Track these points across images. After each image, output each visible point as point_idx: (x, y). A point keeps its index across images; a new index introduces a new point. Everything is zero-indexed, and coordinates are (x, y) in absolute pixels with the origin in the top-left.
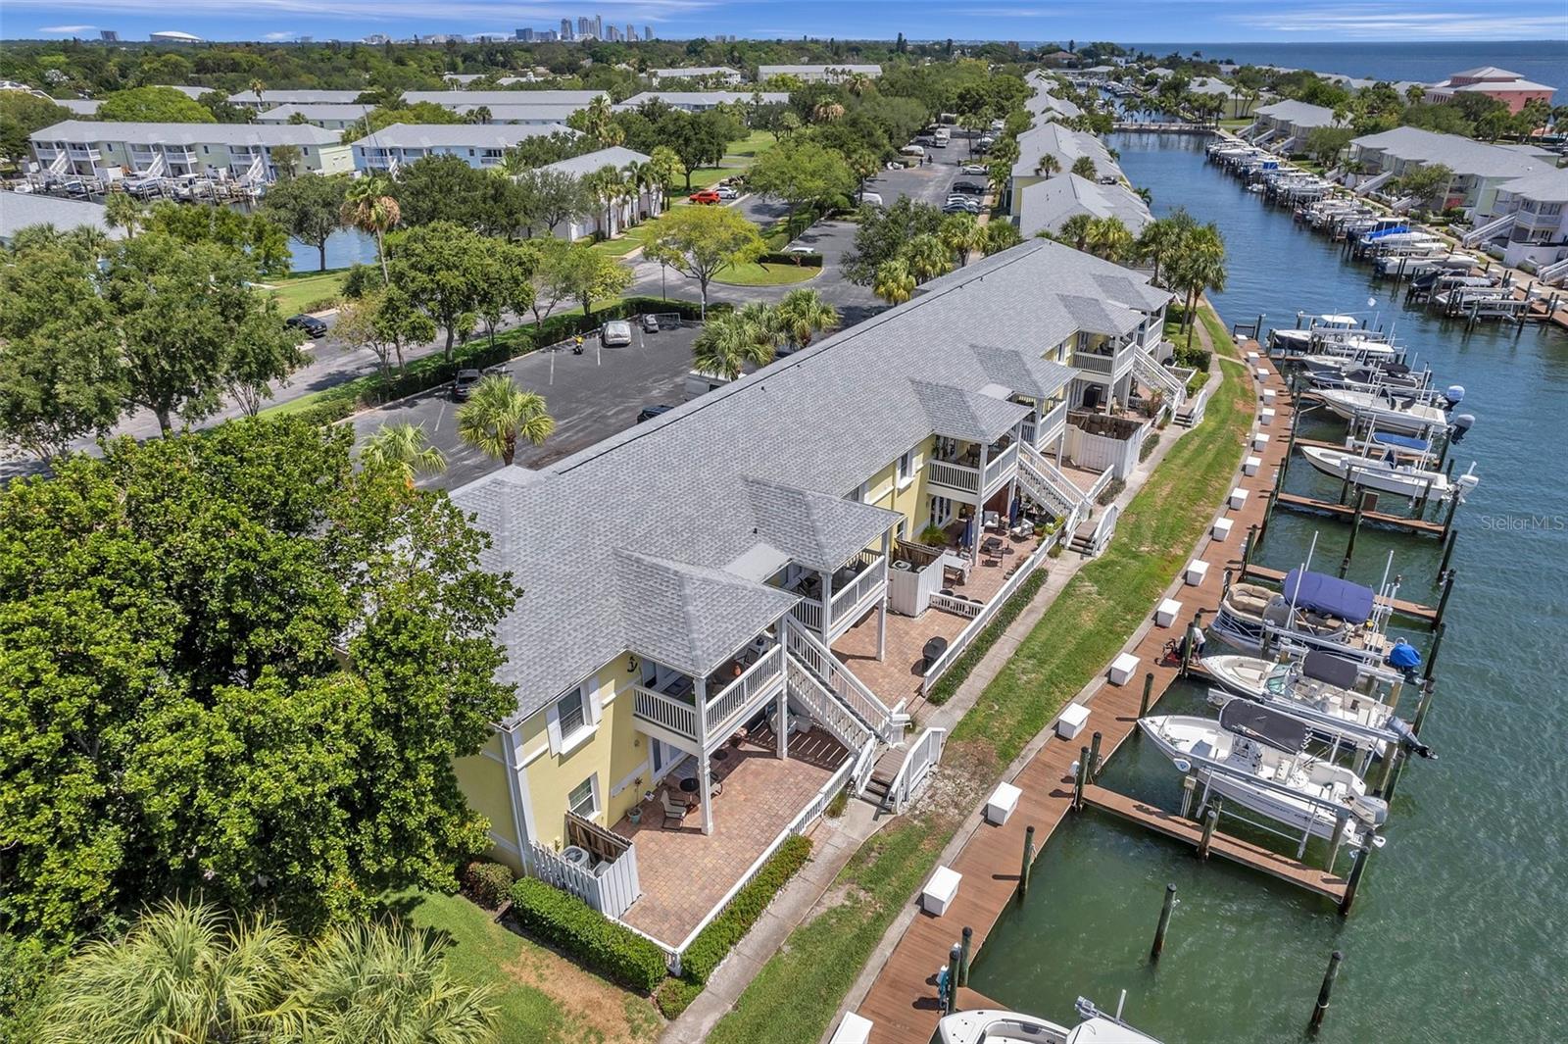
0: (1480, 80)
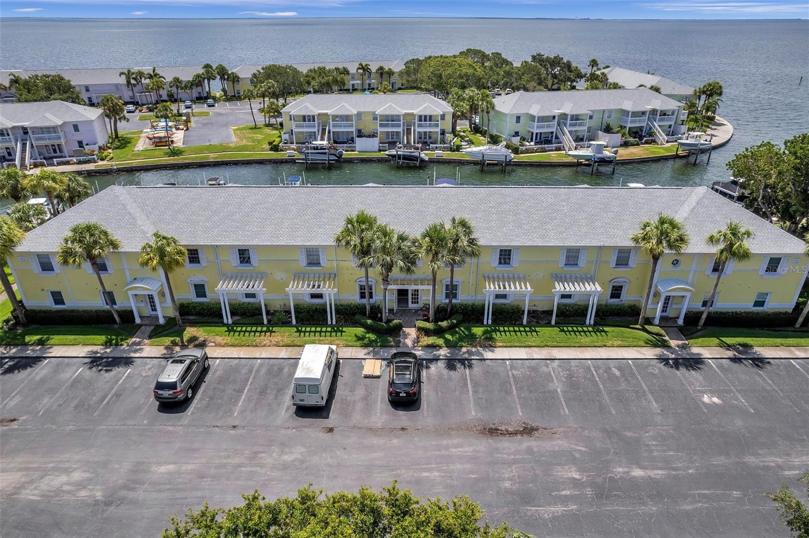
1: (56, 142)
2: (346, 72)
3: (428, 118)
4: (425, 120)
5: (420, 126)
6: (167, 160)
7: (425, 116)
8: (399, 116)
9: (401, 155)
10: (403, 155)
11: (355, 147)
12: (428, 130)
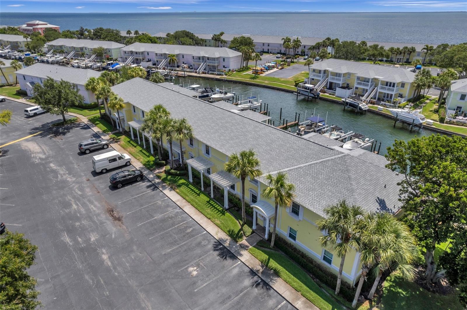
0: (38, 25)
1: (214, 65)
2: (413, 50)
3: (392, 84)
4: (390, 86)
5: (382, 88)
6: (249, 81)
7: (391, 83)
8: (369, 79)
9: (348, 102)
10: (350, 103)
11: (335, 93)
12: (387, 92)
